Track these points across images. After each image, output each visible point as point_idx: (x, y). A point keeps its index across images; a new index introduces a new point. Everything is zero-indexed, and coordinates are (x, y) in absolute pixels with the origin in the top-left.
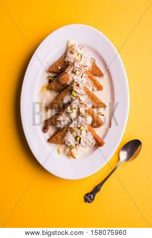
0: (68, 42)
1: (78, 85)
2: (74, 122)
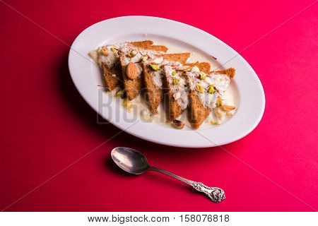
0: (89, 55)
1: (149, 58)
2: (190, 81)
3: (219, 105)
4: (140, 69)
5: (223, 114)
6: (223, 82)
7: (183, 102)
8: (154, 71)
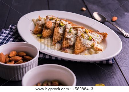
0: (33, 20)
3: (92, 47)
4: (54, 25)
5: (94, 52)
6: (98, 37)
7: (71, 41)
8: (61, 26)
